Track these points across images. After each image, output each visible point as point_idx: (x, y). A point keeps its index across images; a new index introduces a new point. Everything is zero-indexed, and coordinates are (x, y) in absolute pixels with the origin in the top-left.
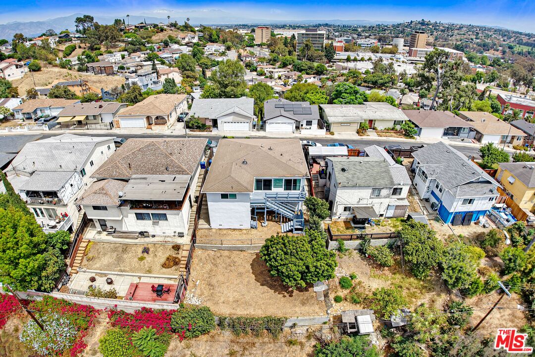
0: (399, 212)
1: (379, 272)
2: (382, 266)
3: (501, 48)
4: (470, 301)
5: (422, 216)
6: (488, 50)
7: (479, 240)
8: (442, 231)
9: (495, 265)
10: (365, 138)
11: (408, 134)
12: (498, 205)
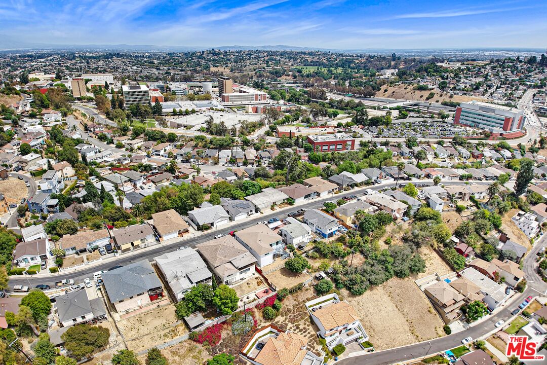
0: (311, 240)
1: (316, 261)
2: (315, 259)
3: (291, 73)
4: (345, 259)
5: (318, 239)
6: (281, 77)
7: (339, 240)
8: (327, 241)
9: (347, 246)
10: (275, 211)
11: (291, 204)
12: (340, 226)
